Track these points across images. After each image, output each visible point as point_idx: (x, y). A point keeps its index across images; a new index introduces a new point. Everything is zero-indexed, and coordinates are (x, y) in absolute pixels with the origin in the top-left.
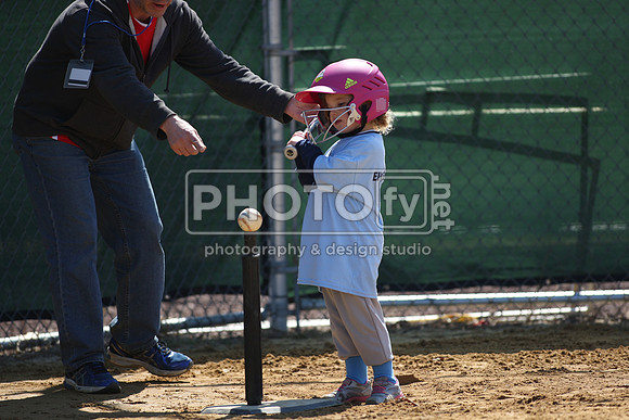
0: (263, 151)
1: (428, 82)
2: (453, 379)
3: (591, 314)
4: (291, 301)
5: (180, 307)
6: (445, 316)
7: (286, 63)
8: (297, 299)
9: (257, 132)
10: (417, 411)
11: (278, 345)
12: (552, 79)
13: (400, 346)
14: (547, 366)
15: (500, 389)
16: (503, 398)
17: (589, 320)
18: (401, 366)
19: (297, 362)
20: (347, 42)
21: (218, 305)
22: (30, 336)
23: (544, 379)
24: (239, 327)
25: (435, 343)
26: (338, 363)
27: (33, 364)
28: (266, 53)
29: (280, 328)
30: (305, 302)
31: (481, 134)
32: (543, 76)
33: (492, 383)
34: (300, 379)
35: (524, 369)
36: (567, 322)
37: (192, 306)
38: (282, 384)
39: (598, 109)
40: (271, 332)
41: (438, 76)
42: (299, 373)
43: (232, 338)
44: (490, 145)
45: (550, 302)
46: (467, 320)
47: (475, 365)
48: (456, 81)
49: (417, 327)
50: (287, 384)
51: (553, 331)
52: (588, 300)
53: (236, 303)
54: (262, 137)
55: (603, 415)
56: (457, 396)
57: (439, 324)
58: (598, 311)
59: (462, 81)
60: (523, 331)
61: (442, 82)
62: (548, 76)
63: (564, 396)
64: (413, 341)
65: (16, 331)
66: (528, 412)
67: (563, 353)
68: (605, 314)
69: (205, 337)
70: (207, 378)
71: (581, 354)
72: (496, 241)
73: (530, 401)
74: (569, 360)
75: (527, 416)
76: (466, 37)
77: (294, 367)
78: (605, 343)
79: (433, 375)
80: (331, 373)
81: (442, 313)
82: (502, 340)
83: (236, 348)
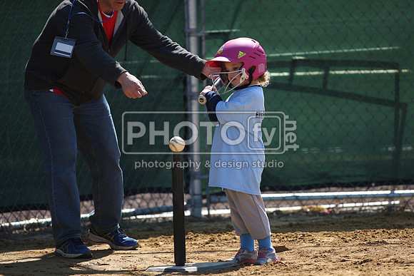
0: (185, 99)
1: (294, 53)
2: (311, 248)
3: (402, 206)
4: (204, 197)
5: (131, 202)
6: (305, 207)
7: (200, 41)
8: (208, 196)
9: (181, 86)
10: (287, 269)
11: (196, 227)
12: (375, 51)
13: (276, 227)
14: (373, 240)
15: (342, 255)
16: (344, 261)
17: (400, 210)
18: (276, 240)
19: (208, 238)
20: (240, 27)
21: (156, 200)
22: (32, 221)
23: (371, 249)
24: (170, 215)
25: (299, 225)
26: (235, 238)
27: (35, 239)
28: (187, 34)
29: (197, 215)
30: (214, 198)
31: (329, 87)
32: (370, 49)
33: (337, 251)
34: (210, 249)
35: (358, 242)
36: (386, 211)
37: (139, 201)
38: (198, 252)
39: (406, 71)
40: (191, 218)
41: (300, 49)
42: (210, 245)
43: (165, 222)
44: (335, 94)
45: (375, 198)
46: (320, 210)
47: (326, 239)
48: (312, 53)
49: (287, 214)
50: (202, 252)
51: (377, 217)
52: (400, 196)
53: (168, 199)
54: (185, 90)
55: (410, 272)
56: (314, 260)
57: (301, 213)
58: (406, 203)
59: (316, 52)
60: (357, 217)
61: (303, 53)
62: (373, 49)
63: (384, 259)
64: (285, 223)
65: (23, 218)
66: (361, 270)
67: (383, 231)
68: (411, 206)
69: (147, 221)
70: (149, 248)
71: (395, 232)
72: (339, 158)
73: (362, 263)
74: (387, 236)
75: (360, 273)
76: (319, 23)
77: (206, 241)
78: (411, 225)
79: (298, 246)
80: (231, 244)
81: (304, 205)
82: (343, 223)
83: (168, 228)
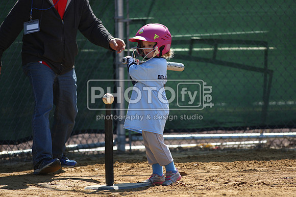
0: (114, 67)
1: (192, 35)
2: (203, 174)
3: (268, 144)
4: (127, 137)
5: (75, 139)
6: (199, 145)
7: (125, 25)
8: (130, 136)
9: (112, 58)
10: (186, 189)
11: (121, 158)
12: (251, 34)
13: (178, 158)
14: (248, 168)
15: (225, 179)
16: (226, 183)
17: (267, 147)
18: (179, 167)
19: (130, 166)
20: (154, 15)
21: (94, 137)
22: (4, 152)
23: (246, 174)
24: (103, 149)
25: (195, 157)
26: (149, 166)
27: (6, 166)
28: (116, 20)
29: (122, 150)
30: (134, 138)
31: (218, 58)
32: (247, 32)
33: (222, 176)
34: (131, 174)
35: (237, 170)
36: (257, 148)
37: (80, 139)
38: (123, 176)
39: (272, 48)
40: (117, 151)
41: (197, 32)
42: (131, 171)
43: (99, 154)
45: (249, 138)
46: (210, 146)
47: (214, 168)
48: (206, 34)
49: (186, 150)
50: (125, 176)
51: (250, 152)
52: (267, 137)
53: (101, 138)
54: (114, 60)
55: (274, 192)
56: (205, 182)
57: (196, 148)
58: (271, 143)
59: (208, 34)
60: (236, 152)
61: (199, 35)
62: (249, 32)
63: (256, 182)
64: (184, 156)
66: (239, 190)
67: (255, 162)
68: (275, 144)
69: (86, 153)
70: (88, 173)
71: (263, 163)
72: (224, 109)
73: (239, 184)
74: (258, 165)
75: (238, 191)
76: (210, 13)
77: (128, 168)
78: (275, 157)
79: (194, 172)
80: (146, 171)
81: (198, 143)
82: (226, 156)
83: (101, 159)
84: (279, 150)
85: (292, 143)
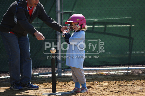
0: (56, 35)
1: (94, 19)
2: (100, 87)
3: (132, 72)
4: (62, 69)
5: (37, 71)
6: (98, 73)
7: (61, 15)
8: (64, 69)
10: (91, 94)
11: (60, 79)
12: (123, 19)
13: (88, 80)
14: (122, 84)
15: (111, 90)
16: (111, 91)
17: (131, 74)
18: (88, 84)
19: (64, 83)
20: (76, 10)
21: (46, 70)
22: (2, 77)
23: (121, 87)
24: (50, 75)
25: (96, 79)
26: (73, 84)
27: (3, 84)
28: (57, 12)
29: (60, 75)
30: (66, 70)
31: (106, 32)
32: (121, 18)
33: (109, 88)
34: (64, 87)
35: (116, 85)
36: (126, 74)
37: (40, 70)
38: (60, 88)
39: (133, 26)
40: (58, 76)
41: (96, 18)
42: (64, 86)
43: (49, 78)
44: (108, 34)
45: (122, 70)
46: (103, 74)
47: (105, 84)
49: (91, 75)
50: (62, 88)
51: (123, 76)
52: (131, 69)
53: (50, 70)
54: (56, 32)
56: (101, 91)
57: (97, 75)
59: (102, 19)
60: (116, 76)
61: (97, 19)
63: (125, 91)
64: (91, 78)
66: (117, 95)
67: (125, 81)
68: (135, 72)
69: (43, 77)
70: (43, 87)
71: (129, 82)
72: (110, 56)
73: (117, 92)
74: (127, 83)
76: (103, 9)
78: (135, 79)
79: (95, 86)
80: (72, 86)
81: (97, 72)
82: (111, 78)
83: (50, 80)
84: (137, 75)
85: (143, 72)
